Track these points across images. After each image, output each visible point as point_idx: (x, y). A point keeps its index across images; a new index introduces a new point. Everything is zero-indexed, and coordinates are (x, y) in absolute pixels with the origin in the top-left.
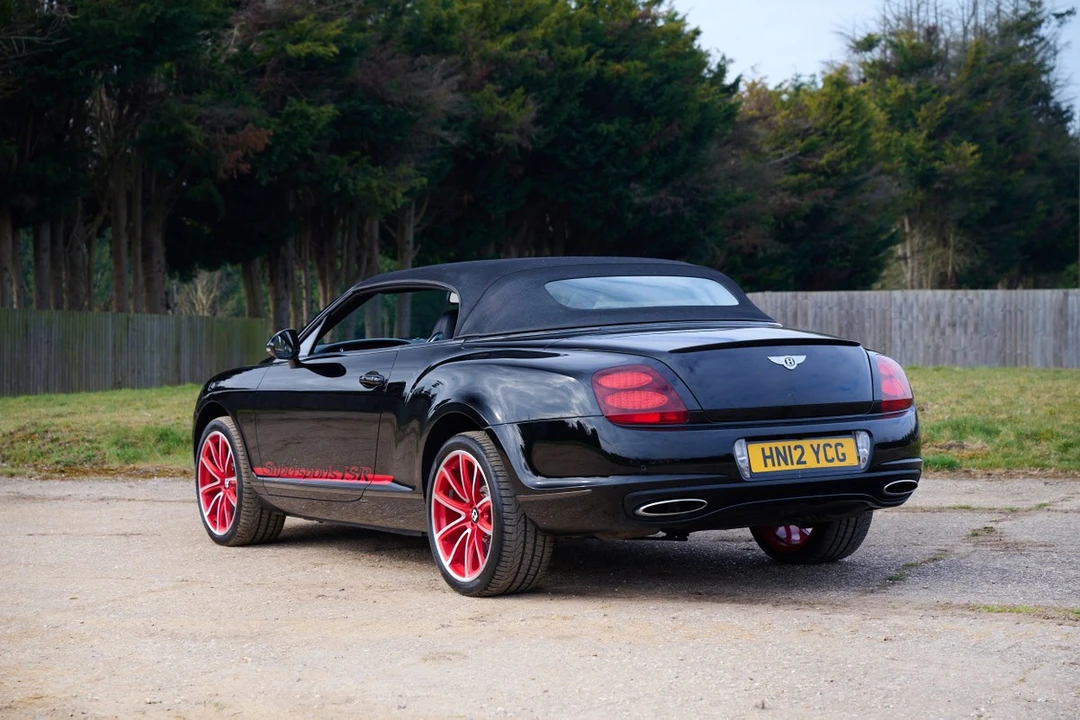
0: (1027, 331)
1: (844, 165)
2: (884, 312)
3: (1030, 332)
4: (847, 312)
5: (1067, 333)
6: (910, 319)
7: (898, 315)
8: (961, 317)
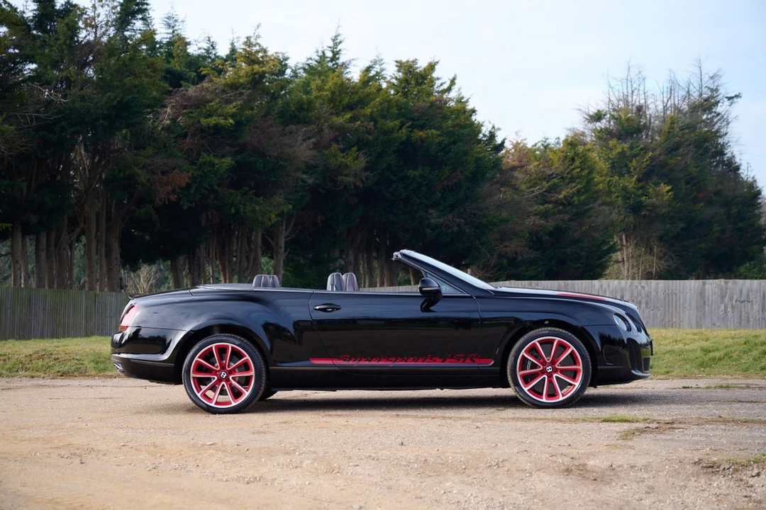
3: (681, 308)
5: (704, 308)
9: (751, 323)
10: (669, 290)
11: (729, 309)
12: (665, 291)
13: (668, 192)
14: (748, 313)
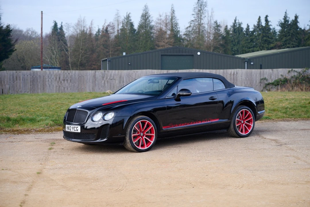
0: (85, 82)
2: (44, 76)
3: (86, 82)
4: (33, 76)
5: (96, 82)
6: (51, 78)
7: (48, 77)
8: (66, 78)
9: (115, 88)
10: (80, 75)
11: (106, 83)
12: (79, 75)
14: (114, 84)
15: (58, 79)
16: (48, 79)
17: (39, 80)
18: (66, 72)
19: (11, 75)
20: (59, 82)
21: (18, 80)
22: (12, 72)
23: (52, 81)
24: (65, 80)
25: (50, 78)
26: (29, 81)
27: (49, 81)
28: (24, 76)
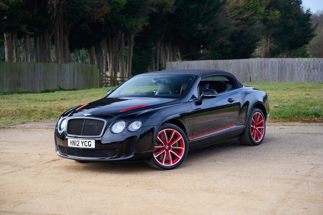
1: (251, 18)
2: (292, 64)
4: (281, 64)
7: (297, 65)
8: (316, 66)
13: (279, 14)
15: (307, 67)
16: (297, 67)
17: (287, 68)
18: (316, 60)
19: (259, 63)
20: (309, 71)
21: (266, 68)
22: (260, 60)
23: (301, 69)
24: (315, 68)
25: (298, 66)
26: (277, 69)
27: (297, 69)
28: (272, 64)
